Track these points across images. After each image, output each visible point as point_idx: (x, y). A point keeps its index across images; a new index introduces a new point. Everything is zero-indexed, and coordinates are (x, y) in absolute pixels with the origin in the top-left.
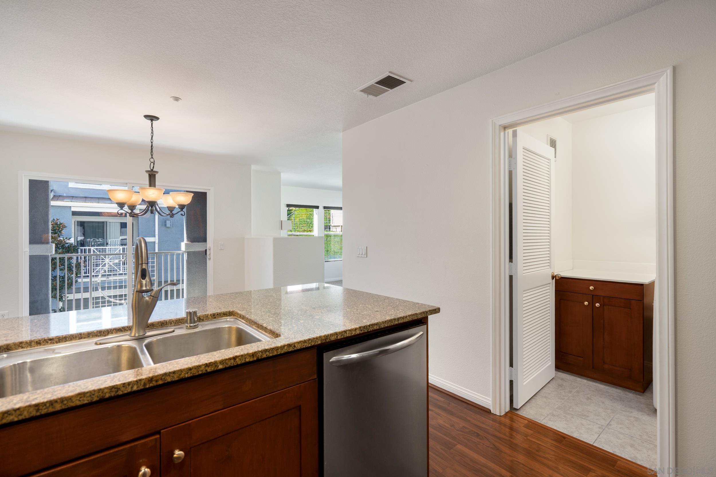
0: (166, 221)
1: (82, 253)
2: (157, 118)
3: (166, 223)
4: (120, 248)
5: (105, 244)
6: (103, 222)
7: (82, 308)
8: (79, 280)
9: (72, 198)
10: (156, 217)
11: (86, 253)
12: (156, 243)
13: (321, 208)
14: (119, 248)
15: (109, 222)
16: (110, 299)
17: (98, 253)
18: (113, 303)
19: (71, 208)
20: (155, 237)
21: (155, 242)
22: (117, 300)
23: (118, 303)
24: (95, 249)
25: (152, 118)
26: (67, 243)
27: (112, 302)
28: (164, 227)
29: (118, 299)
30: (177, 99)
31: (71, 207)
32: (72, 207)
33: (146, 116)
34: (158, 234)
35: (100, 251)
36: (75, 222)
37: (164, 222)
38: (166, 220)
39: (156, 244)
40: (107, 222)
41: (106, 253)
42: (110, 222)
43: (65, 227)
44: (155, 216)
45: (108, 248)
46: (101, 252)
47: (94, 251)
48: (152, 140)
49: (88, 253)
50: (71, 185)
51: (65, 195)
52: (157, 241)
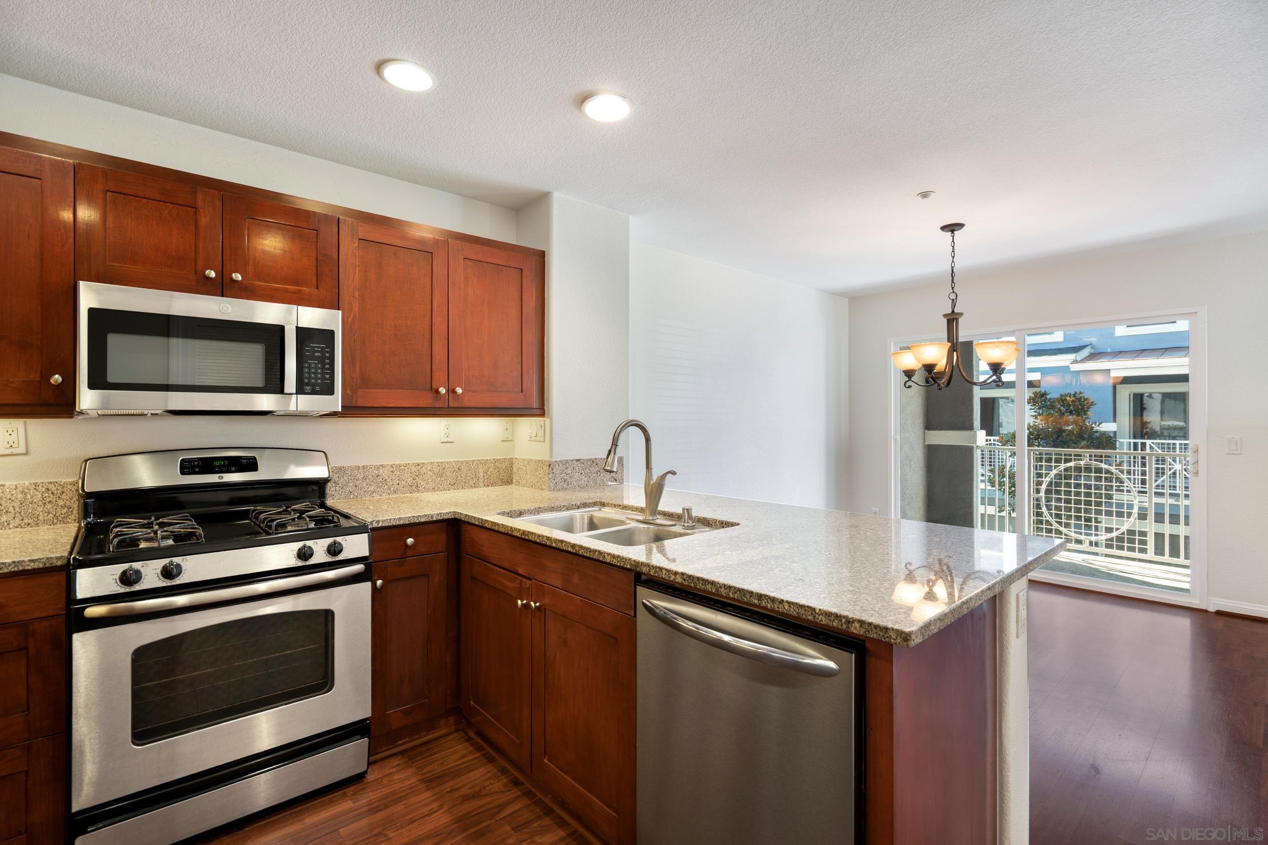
1: (1130, 450)
2: (961, 226)
9: (1118, 354)
11: (1138, 451)
17: (1161, 452)
19: (1110, 373)
24: (1153, 443)
25: (952, 228)
26: (1097, 432)
30: (925, 195)
31: (1109, 370)
32: (1111, 371)
33: (944, 228)
35: (1163, 448)
36: (1130, 395)
41: (1175, 452)
43: (1092, 404)
45: (1180, 444)
46: (1166, 450)
47: (1151, 448)
48: (953, 263)
49: (1142, 450)
50: (1121, 331)
51: (1109, 350)
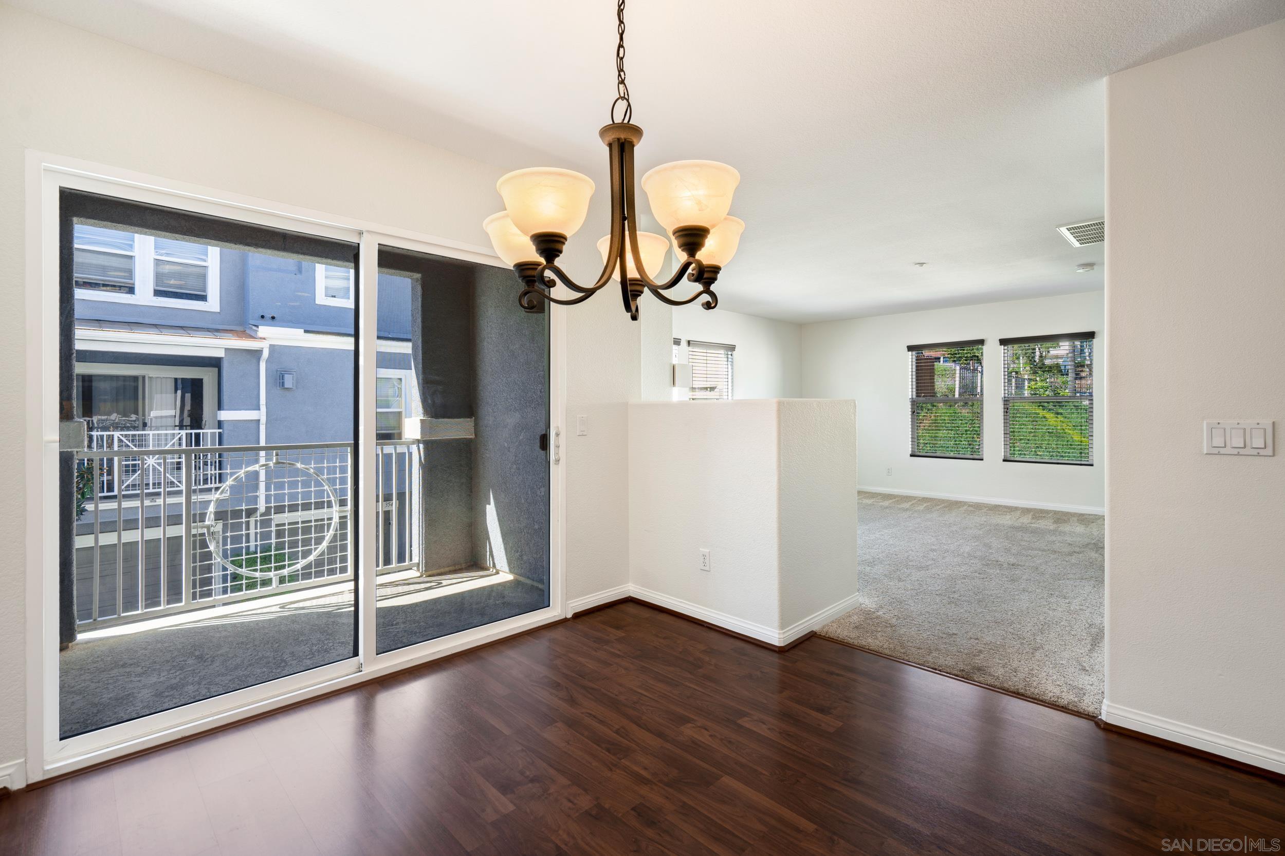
0: (283, 376)
3: (283, 379)
4: (180, 435)
5: (141, 425)
6: (135, 378)
7: (164, 601)
8: (90, 507)
10: (261, 366)
12: (260, 423)
13: (684, 343)
14: (179, 433)
15: (149, 377)
16: (237, 570)
18: (246, 579)
20: (259, 410)
21: (259, 420)
22: (256, 570)
23: (259, 580)
24: (122, 435)
27: (242, 576)
28: (278, 388)
29: (258, 567)
34: (266, 403)
35: (134, 441)
37: (278, 377)
38: (283, 373)
39: (260, 425)
40: (144, 377)
42: (151, 377)
44: (259, 365)
45: (154, 435)
47: (120, 441)
52: (263, 420)
